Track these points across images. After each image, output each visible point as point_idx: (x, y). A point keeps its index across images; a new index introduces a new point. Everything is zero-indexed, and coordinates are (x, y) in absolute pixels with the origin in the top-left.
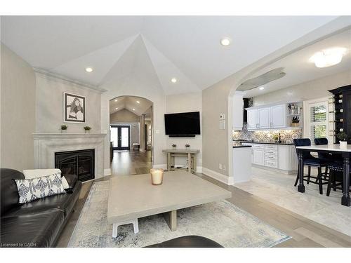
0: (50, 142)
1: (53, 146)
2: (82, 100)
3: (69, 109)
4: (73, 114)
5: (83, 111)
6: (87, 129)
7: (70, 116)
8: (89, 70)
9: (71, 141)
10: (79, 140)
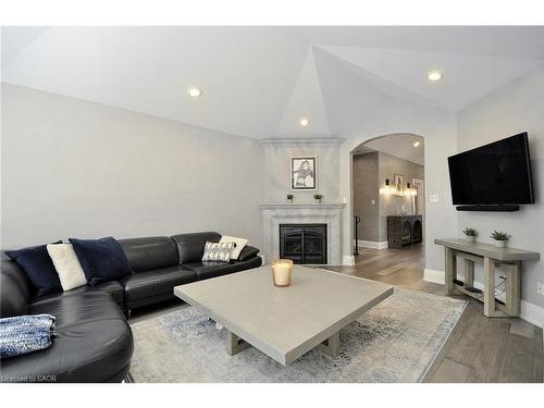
0: (274, 213)
1: (277, 217)
2: (311, 162)
3: (296, 175)
4: (301, 181)
5: (314, 175)
6: (318, 197)
7: (298, 184)
8: (304, 122)
9: (295, 212)
10: (305, 212)
